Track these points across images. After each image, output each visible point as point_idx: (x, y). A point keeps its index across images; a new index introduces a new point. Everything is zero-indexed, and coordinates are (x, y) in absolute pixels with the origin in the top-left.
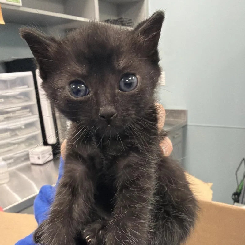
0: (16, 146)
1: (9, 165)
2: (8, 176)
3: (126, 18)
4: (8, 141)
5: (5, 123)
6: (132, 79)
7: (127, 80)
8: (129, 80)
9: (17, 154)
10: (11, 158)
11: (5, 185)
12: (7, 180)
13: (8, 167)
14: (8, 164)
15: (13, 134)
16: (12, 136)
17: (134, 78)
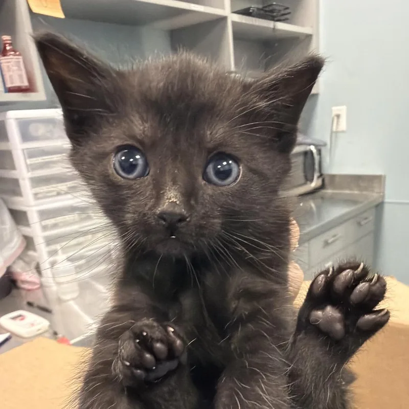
0: (90, 237)
1: (78, 269)
2: (76, 288)
3: (280, 6)
4: (75, 227)
5: (69, 196)
6: (228, 164)
7: (219, 167)
8: (223, 166)
9: (91, 250)
10: (81, 258)
11: (72, 303)
12: (75, 295)
13: (77, 273)
14: (76, 267)
15: (84, 216)
16: (82, 220)
17: (230, 162)
